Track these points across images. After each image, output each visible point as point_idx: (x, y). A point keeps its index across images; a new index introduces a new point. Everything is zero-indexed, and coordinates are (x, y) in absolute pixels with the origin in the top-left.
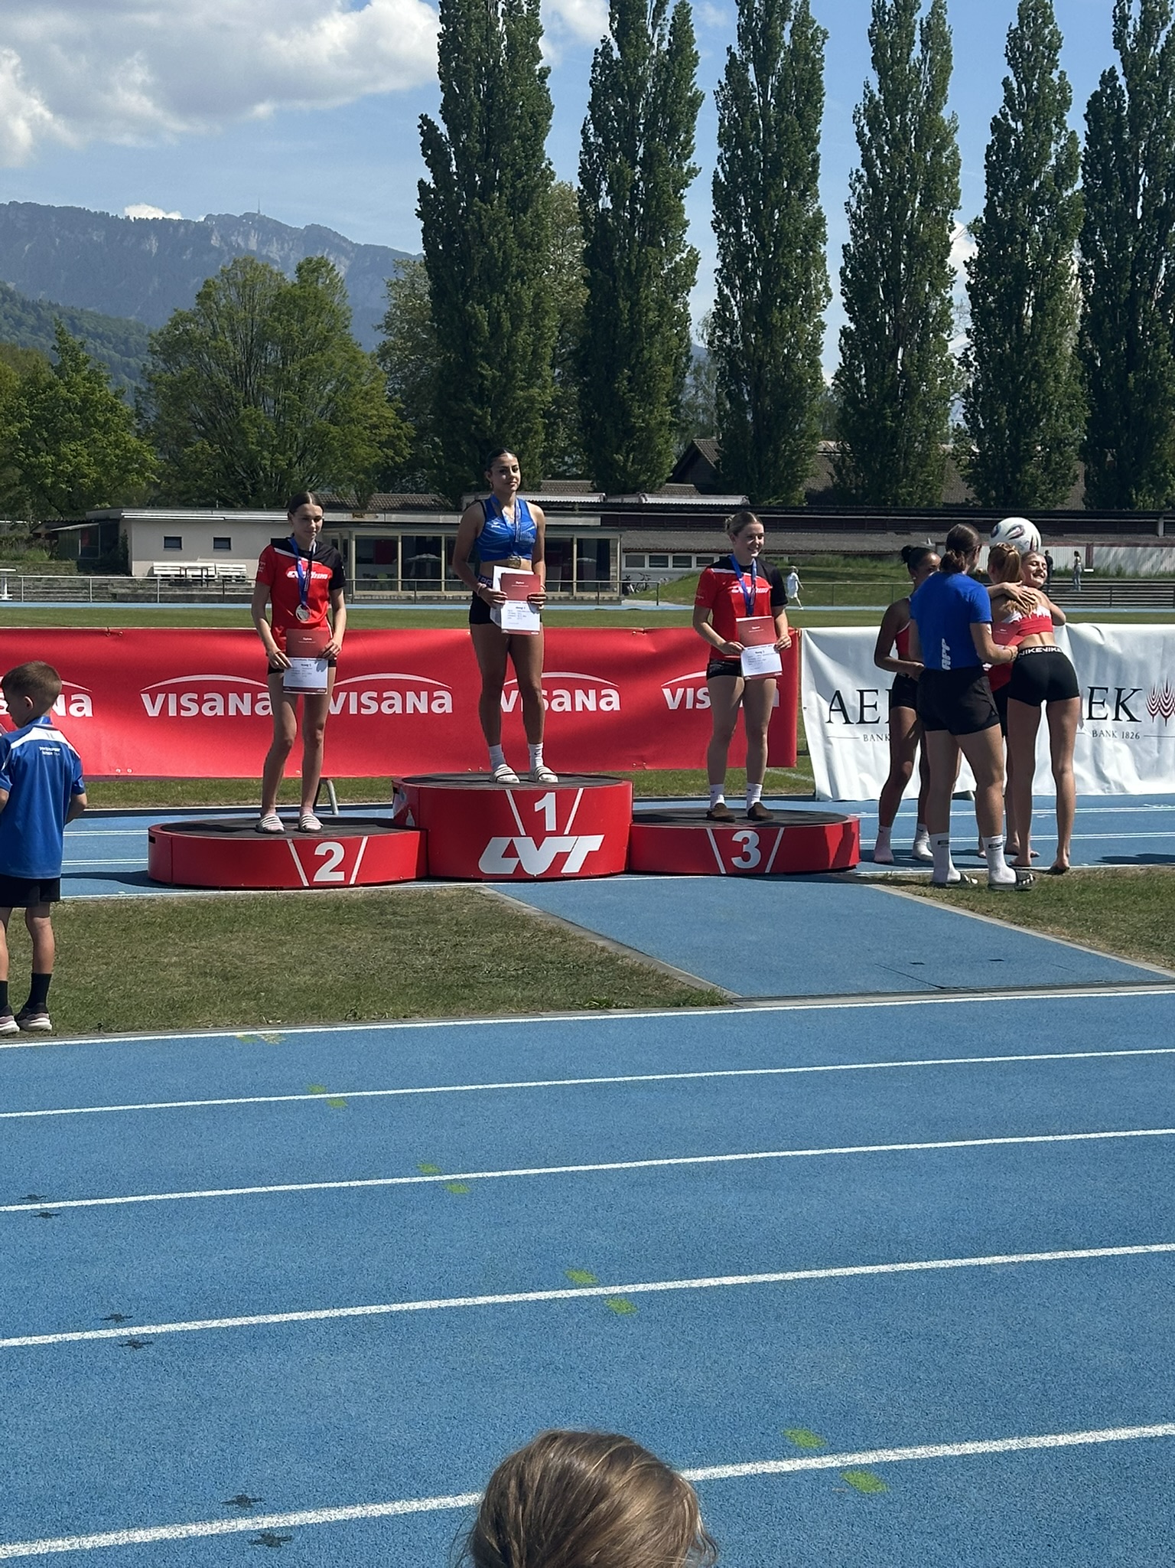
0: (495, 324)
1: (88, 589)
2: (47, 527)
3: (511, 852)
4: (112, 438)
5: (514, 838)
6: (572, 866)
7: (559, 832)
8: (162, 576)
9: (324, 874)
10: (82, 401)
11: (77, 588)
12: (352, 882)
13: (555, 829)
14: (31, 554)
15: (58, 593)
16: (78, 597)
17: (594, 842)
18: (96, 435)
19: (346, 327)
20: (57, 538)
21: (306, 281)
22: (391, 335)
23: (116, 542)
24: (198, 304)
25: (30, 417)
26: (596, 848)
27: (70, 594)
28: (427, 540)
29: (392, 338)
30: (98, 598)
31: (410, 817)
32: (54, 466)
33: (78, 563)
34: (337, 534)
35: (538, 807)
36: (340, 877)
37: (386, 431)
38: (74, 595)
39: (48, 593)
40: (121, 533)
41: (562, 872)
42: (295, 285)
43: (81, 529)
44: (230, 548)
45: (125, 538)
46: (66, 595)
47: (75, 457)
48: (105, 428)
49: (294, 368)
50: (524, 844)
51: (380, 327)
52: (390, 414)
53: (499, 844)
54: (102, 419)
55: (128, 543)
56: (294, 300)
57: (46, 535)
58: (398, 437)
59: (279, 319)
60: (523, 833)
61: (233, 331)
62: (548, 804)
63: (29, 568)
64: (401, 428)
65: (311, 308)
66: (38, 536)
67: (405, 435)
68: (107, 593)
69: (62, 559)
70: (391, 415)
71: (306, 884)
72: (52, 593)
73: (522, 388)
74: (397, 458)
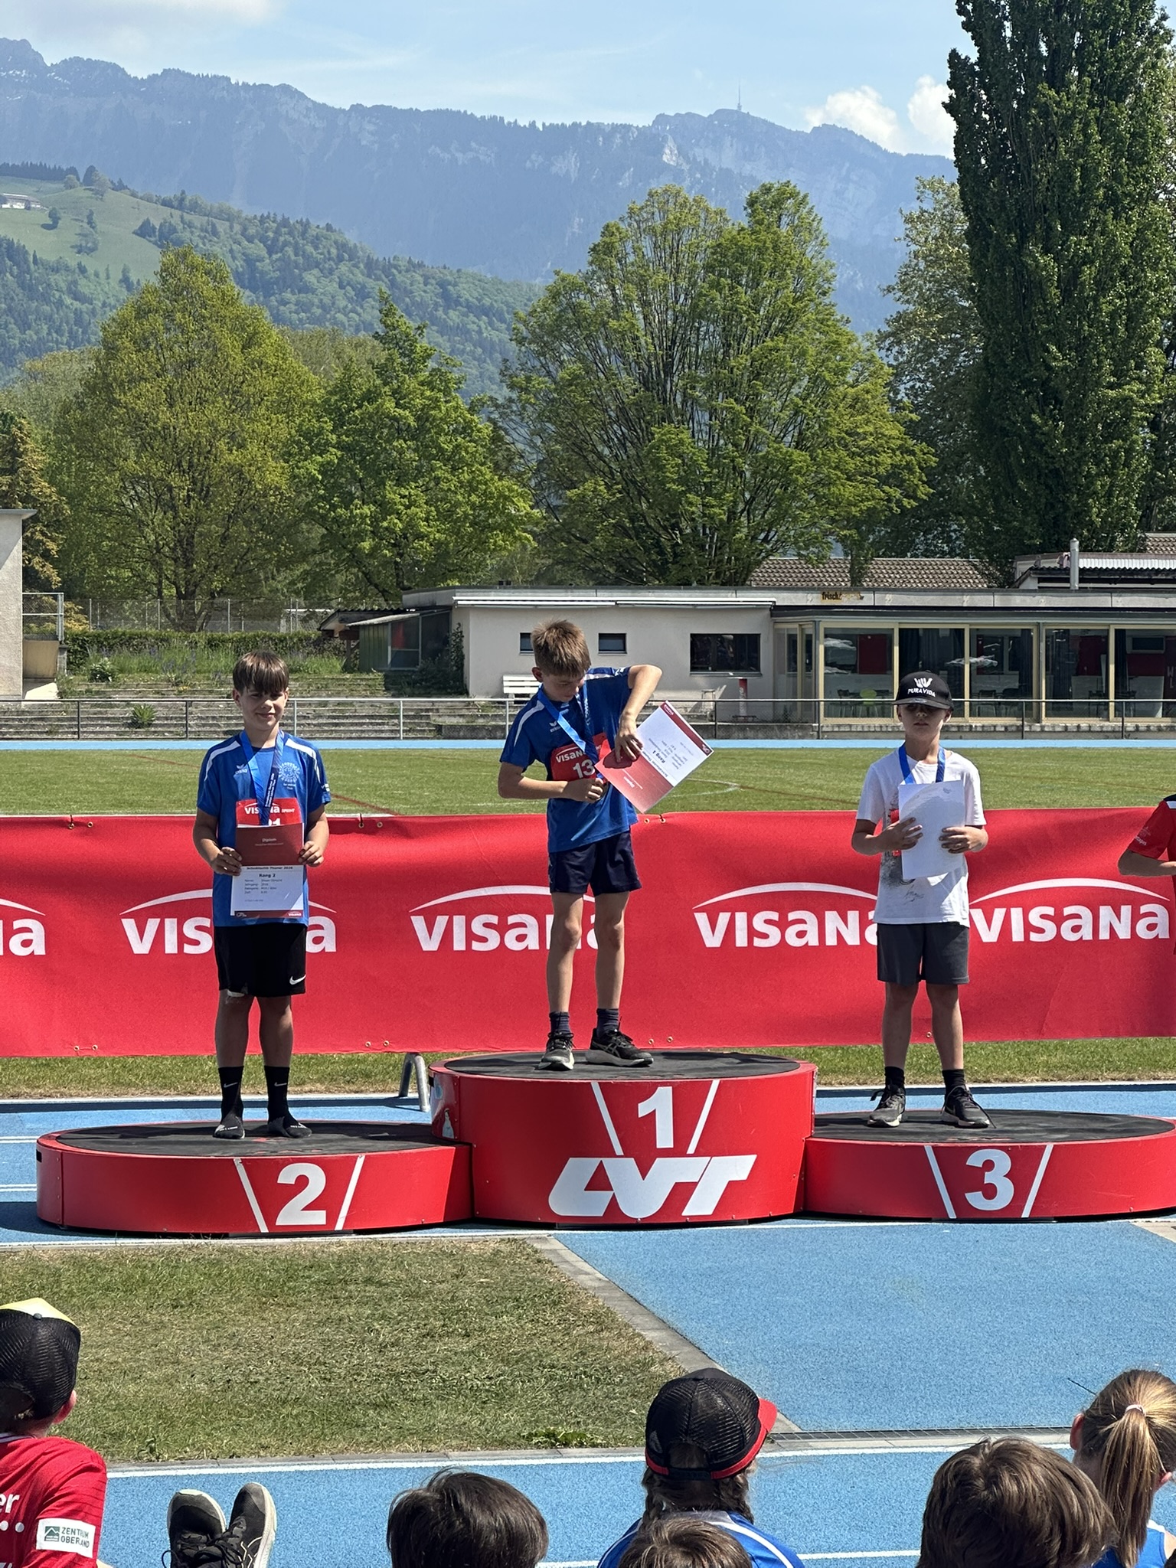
0: (1070, 283)
1: (398, 717)
2: (342, 621)
3: (599, 1181)
4: (466, 477)
5: (604, 1160)
6: (701, 1205)
7: (679, 1150)
8: (517, 695)
9: (292, 1215)
10: (418, 419)
11: (382, 717)
12: (339, 1226)
13: (672, 1146)
14: (314, 662)
15: (352, 724)
16: (382, 731)
17: (740, 1167)
18: (439, 473)
19: (824, 294)
20: (356, 637)
21: (760, 222)
22: (908, 302)
23: (446, 642)
24: (591, 263)
25: (339, 446)
26: (743, 1175)
27: (371, 727)
28: (941, 634)
29: (911, 307)
30: (412, 732)
31: (448, 1123)
32: (375, 520)
33: (386, 676)
34: (796, 626)
35: (643, 1109)
36: (319, 1218)
37: (886, 459)
38: (377, 728)
39: (336, 725)
40: (454, 627)
41: (685, 1213)
42: (743, 229)
43: (393, 622)
44: (624, 650)
45: (460, 636)
46: (365, 727)
47: (408, 507)
48: (454, 463)
49: (741, 362)
50: (621, 1169)
51: (890, 289)
52: (893, 430)
53: (578, 1169)
54: (448, 447)
55: (464, 643)
56: (741, 255)
57: (340, 632)
58: (909, 467)
59: (719, 284)
60: (619, 1150)
61: (645, 304)
62: (660, 1105)
63: (310, 685)
64: (913, 453)
65: (767, 265)
66: (330, 633)
67: (919, 463)
68: (428, 724)
69: (361, 670)
70: (894, 433)
71: (264, 1229)
72: (343, 724)
73: (1111, 386)
74: (905, 501)
